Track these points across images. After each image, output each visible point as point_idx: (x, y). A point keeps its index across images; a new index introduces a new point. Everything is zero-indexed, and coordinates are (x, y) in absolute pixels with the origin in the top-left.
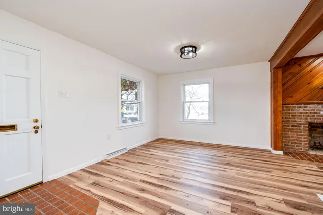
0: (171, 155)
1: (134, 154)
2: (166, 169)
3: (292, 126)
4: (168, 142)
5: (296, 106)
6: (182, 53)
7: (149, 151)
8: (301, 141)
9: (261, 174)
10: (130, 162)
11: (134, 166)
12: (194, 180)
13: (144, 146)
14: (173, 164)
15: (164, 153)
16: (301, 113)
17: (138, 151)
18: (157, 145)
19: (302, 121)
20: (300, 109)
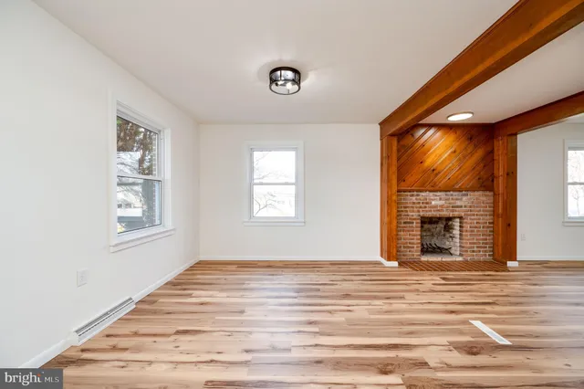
0: (242, 297)
1: (155, 312)
2: (250, 333)
3: (405, 223)
4: (220, 267)
5: (409, 193)
6: (273, 81)
7: (190, 296)
8: (413, 244)
9: (397, 305)
10: (155, 335)
11: (171, 347)
12: (316, 345)
13: (173, 284)
14: (258, 318)
15: (225, 294)
16: (414, 203)
17: (161, 300)
18: (201, 278)
19: (414, 215)
20: (411, 199)
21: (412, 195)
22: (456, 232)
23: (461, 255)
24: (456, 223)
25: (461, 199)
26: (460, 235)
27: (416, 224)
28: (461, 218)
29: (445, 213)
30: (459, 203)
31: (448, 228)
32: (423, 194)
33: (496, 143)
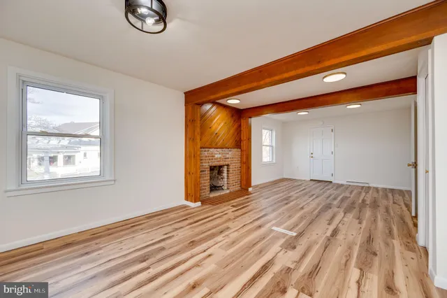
8: (206, 186)
19: (206, 165)
20: (205, 153)
21: (205, 151)
22: (225, 174)
23: (228, 189)
24: (225, 169)
25: (228, 154)
26: (228, 176)
27: (207, 172)
28: (228, 165)
29: (221, 163)
30: (227, 156)
31: (220, 172)
32: (211, 150)
33: (242, 121)
